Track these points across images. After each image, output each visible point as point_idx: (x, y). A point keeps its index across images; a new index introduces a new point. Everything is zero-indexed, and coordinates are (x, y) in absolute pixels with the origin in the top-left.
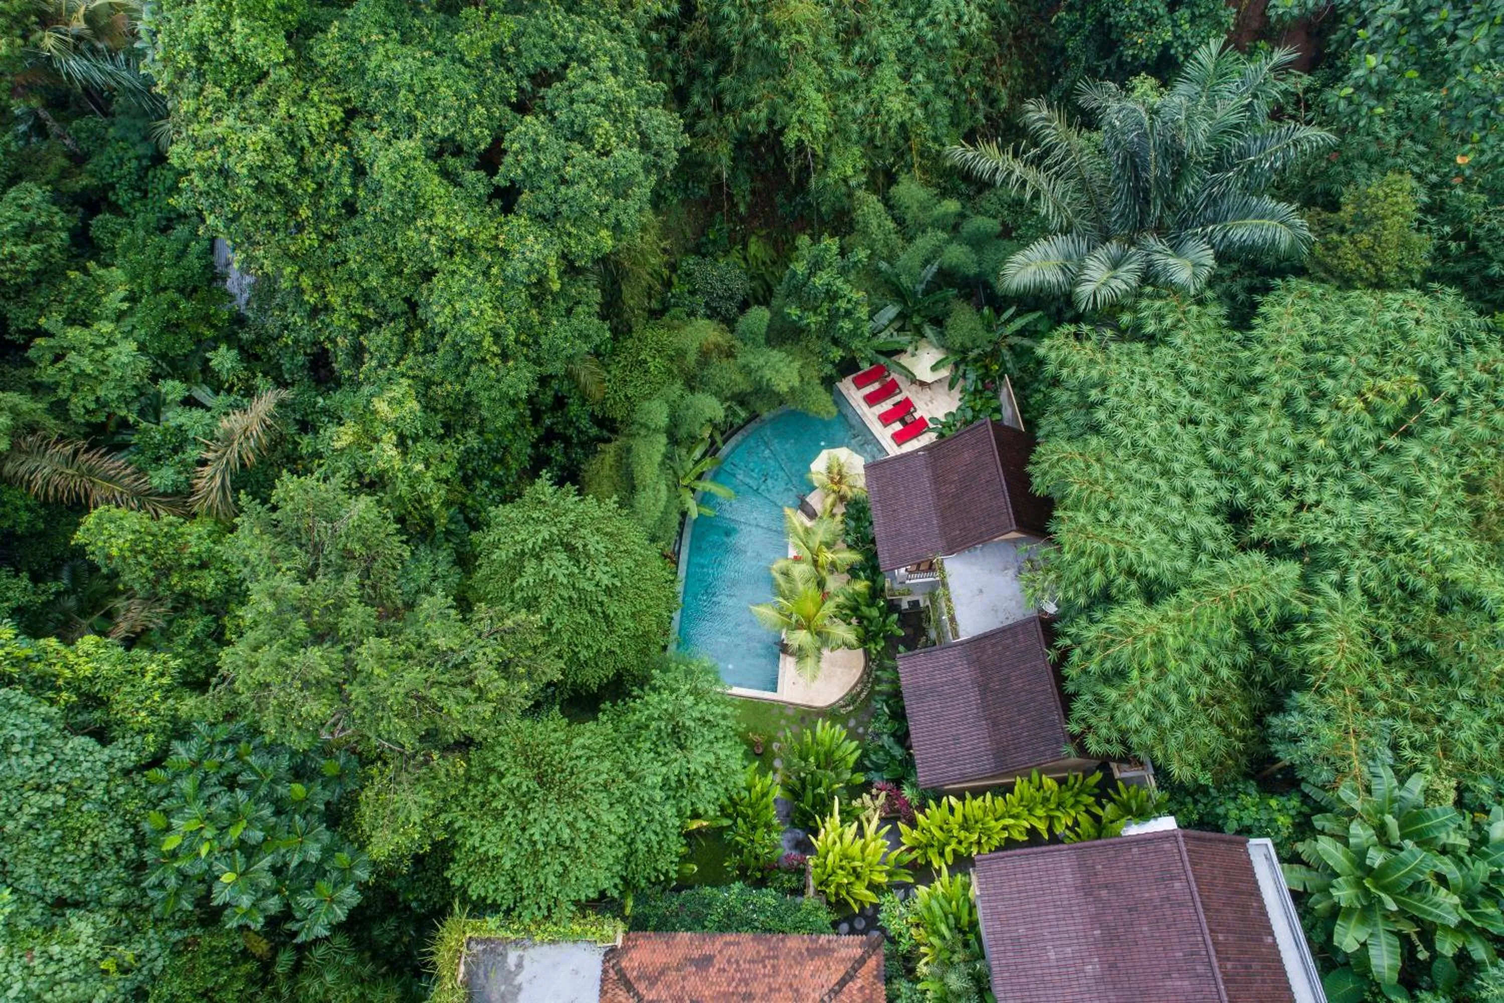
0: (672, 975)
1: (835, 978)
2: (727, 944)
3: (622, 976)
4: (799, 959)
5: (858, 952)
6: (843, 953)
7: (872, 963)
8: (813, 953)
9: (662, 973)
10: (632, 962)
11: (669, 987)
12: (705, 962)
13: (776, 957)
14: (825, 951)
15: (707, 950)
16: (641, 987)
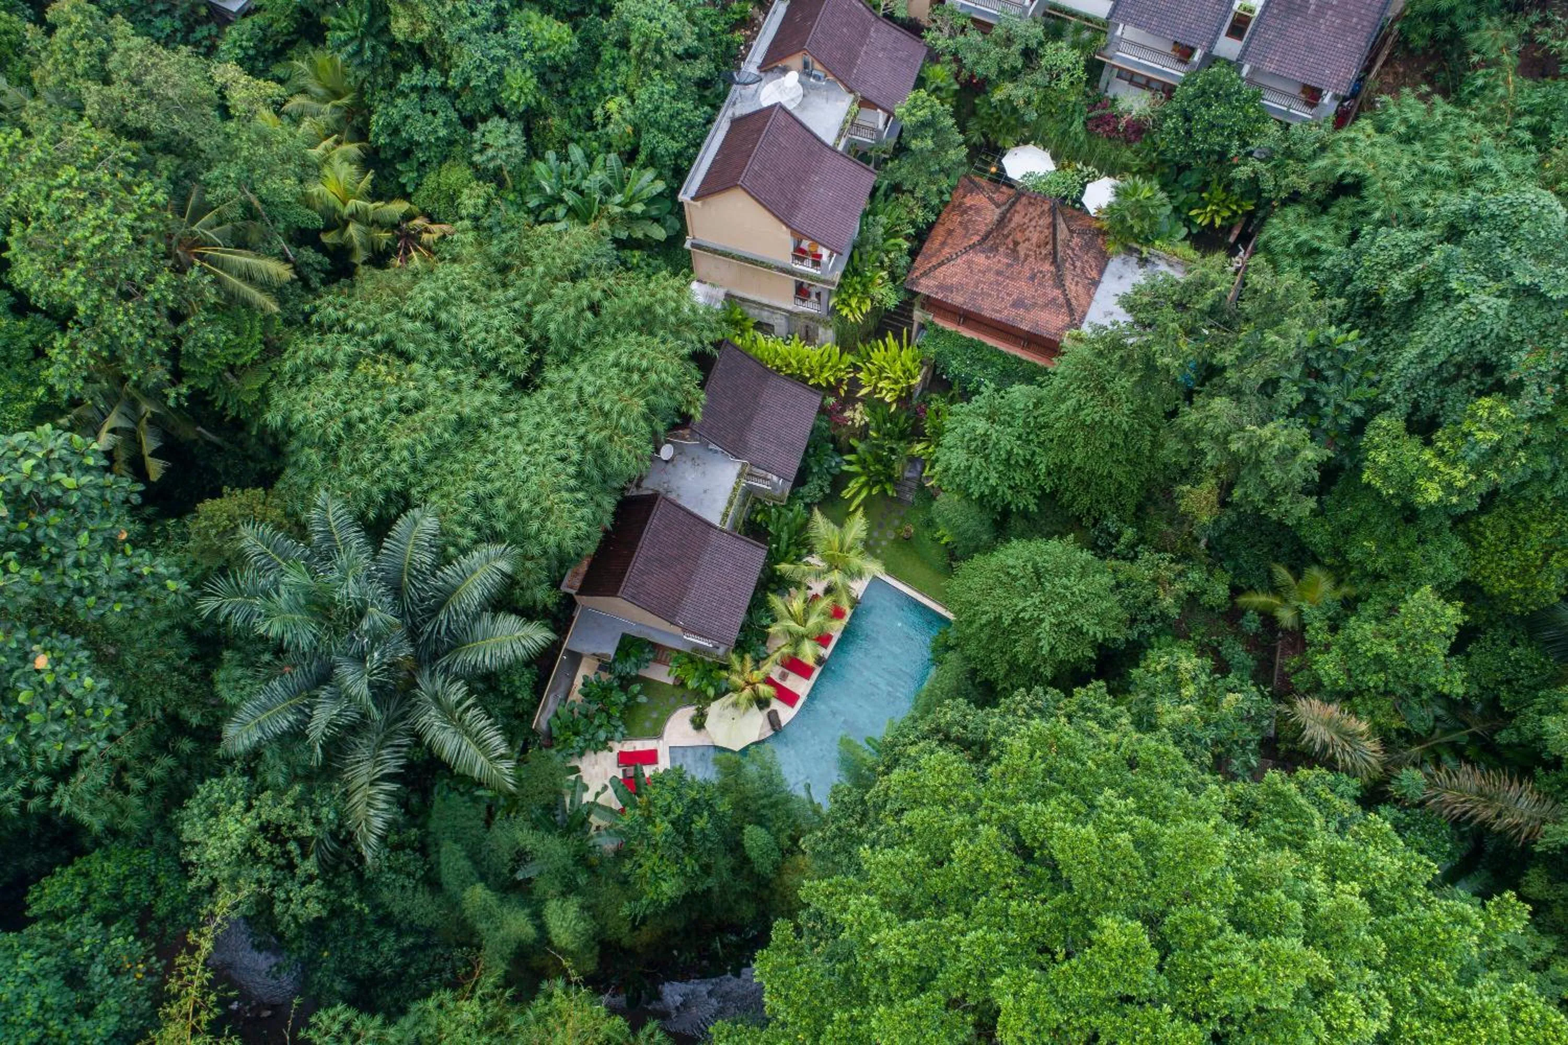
0: (1040, 301)
1: (943, 268)
2: (1000, 312)
3: (1071, 312)
4: (960, 287)
5: (923, 281)
6: (932, 283)
7: (917, 274)
8: (950, 289)
9: (1046, 305)
10: (1062, 319)
11: (1045, 294)
12: (1017, 304)
13: (973, 293)
14: (941, 287)
15: (1014, 312)
16: (1061, 300)
